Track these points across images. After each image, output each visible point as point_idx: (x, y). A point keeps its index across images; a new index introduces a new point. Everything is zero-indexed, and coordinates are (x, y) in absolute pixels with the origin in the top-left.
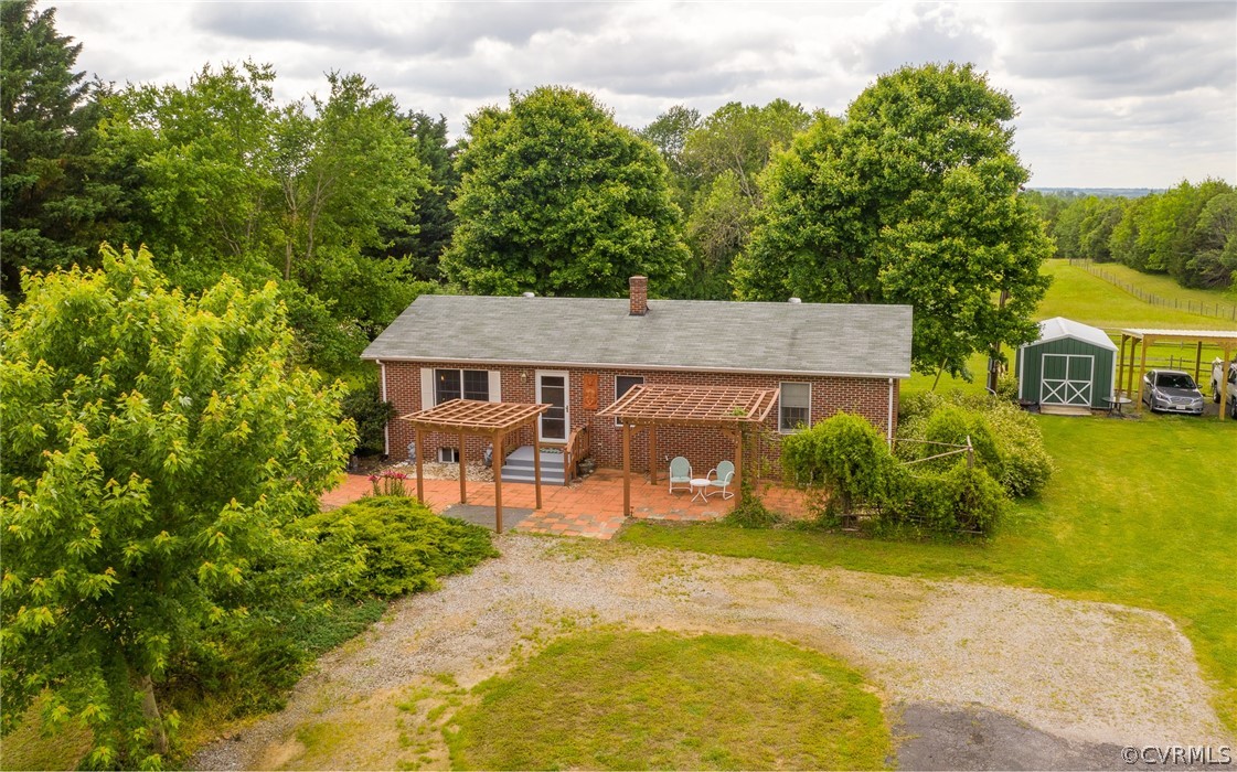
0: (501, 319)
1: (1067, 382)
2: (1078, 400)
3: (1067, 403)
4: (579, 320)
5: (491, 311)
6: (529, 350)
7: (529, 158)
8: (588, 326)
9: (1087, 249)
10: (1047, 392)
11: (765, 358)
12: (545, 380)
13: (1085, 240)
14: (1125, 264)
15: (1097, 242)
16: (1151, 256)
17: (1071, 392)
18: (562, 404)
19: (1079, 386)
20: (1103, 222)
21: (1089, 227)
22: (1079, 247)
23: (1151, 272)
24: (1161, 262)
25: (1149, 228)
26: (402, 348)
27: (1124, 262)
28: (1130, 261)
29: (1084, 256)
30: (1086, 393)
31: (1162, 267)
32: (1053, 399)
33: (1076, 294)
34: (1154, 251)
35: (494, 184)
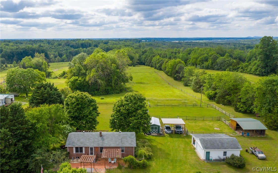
0: (82, 138)
1: (154, 130)
2: (156, 132)
3: (154, 133)
4: (93, 138)
5: (80, 136)
6: (88, 144)
7: (78, 104)
8: (95, 139)
10: (151, 131)
11: (119, 144)
12: (90, 148)
17: (155, 131)
18: (93, 151)
19: (156, 131)
21: (158, 63)
26: (70, 145)
30: (157, 131)
31: (171, 75)
32: (152, 132)
34: (169, 72)
35: (73, 109)
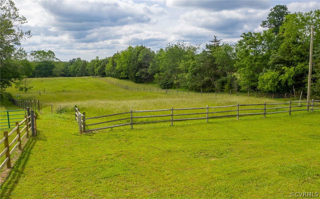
9: (98, 73)
13: (96, 70)
14: (112, 77)
15: (101, 70)
16: (122, 73)
20: (102, 64)
21: (97, 66)
22: (95, 73)
23: (122, 78)
24: (125, 75)
25: (120, 63)
27: (112, 76)
28: (113, 75)
29: (97, 75)
31: (126, 76)
33: (98, 88)
34: (123, 71)
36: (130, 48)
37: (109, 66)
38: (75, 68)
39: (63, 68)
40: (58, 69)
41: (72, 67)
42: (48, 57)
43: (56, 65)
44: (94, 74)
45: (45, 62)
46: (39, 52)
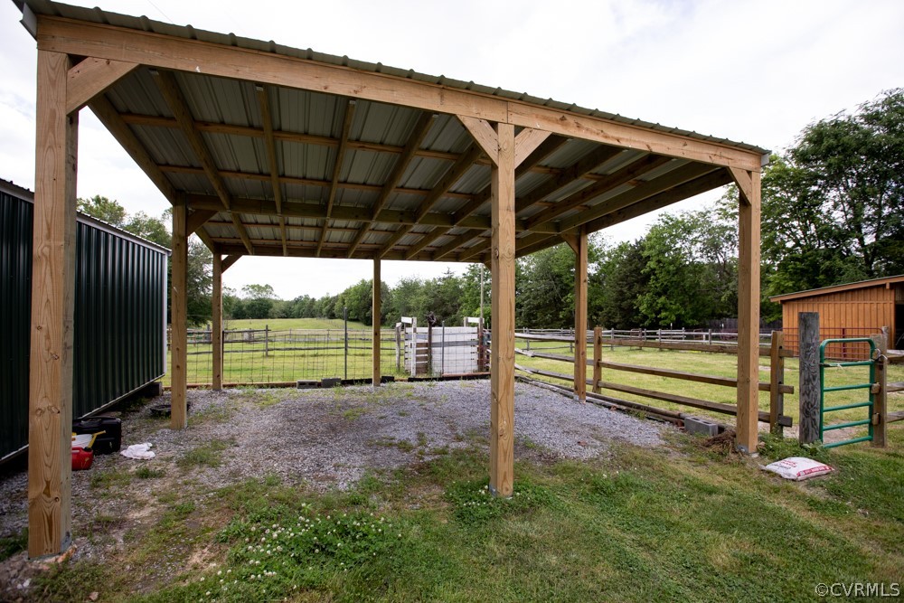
36: (363, 281)
37: (338, 305)
38: (300, 309)
39: (283, 308)
40: (276, 308)
41: (297, 307)
42: (264, 293)
43: (274, 305)
44: (321, 316)
45: (260, 299)
46: (253, 287)
